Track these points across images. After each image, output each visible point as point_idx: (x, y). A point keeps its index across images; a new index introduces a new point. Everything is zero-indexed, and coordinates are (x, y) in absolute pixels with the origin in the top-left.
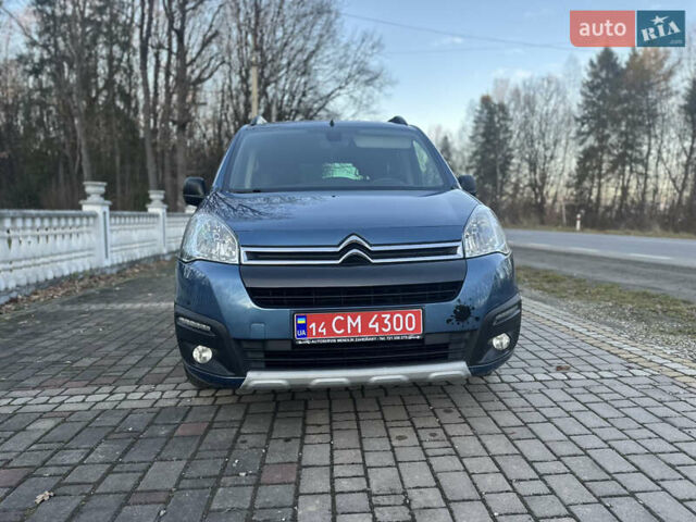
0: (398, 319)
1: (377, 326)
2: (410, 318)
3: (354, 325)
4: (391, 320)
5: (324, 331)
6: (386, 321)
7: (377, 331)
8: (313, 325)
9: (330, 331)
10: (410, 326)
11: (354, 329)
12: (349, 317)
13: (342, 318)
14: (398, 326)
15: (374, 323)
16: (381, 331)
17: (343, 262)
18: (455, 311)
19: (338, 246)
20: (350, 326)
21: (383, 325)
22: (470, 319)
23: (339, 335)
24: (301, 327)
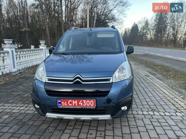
0: (88, 102)
1: (82, 104)
2: (92, 102)
3: (75, 103)
4: (86, 102)
5: (66, 104)
6: (84, 103)
7: (82, 105)
8: (63, 103)
9: (68, 105)
10: (92, 104)
11: (75, 104)
12: (73, 101)
13: (71, 101)
14: (88, 104)
15: (81, 103)
16: (83, 105)
17: (74, 83)
18: (106, 100)
19: (73, 78)
20: (73, 103)
21: (83, 104)
22: (111, 103)
23: (70, 106)
24: (60, 103)
